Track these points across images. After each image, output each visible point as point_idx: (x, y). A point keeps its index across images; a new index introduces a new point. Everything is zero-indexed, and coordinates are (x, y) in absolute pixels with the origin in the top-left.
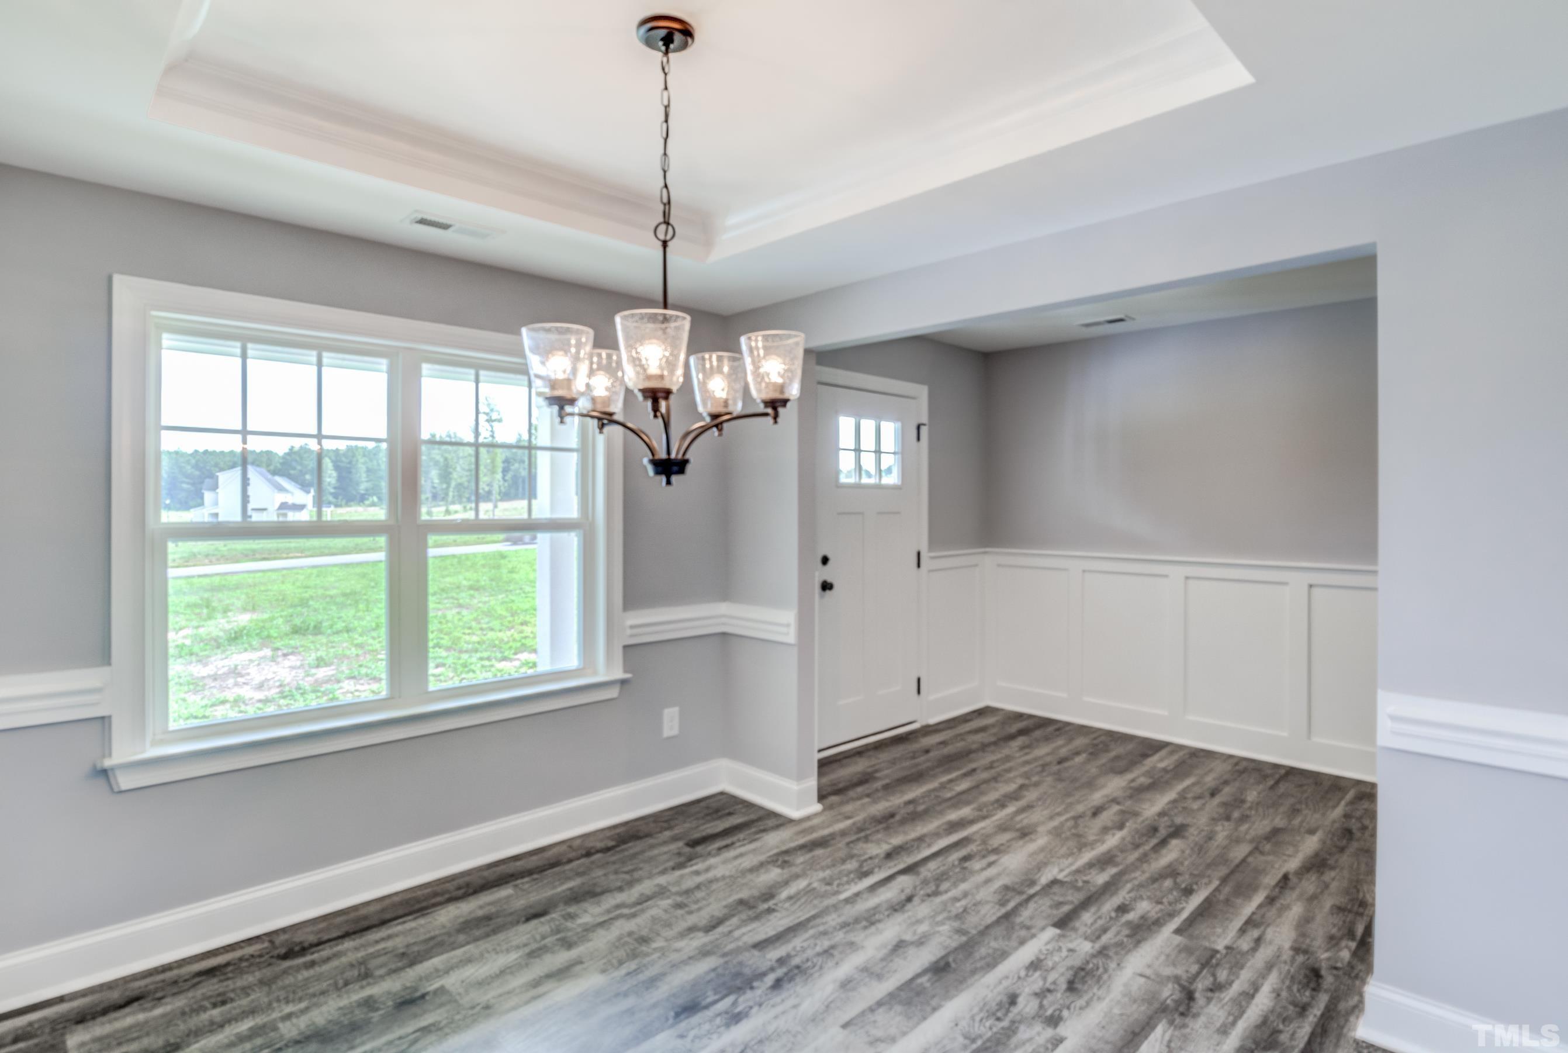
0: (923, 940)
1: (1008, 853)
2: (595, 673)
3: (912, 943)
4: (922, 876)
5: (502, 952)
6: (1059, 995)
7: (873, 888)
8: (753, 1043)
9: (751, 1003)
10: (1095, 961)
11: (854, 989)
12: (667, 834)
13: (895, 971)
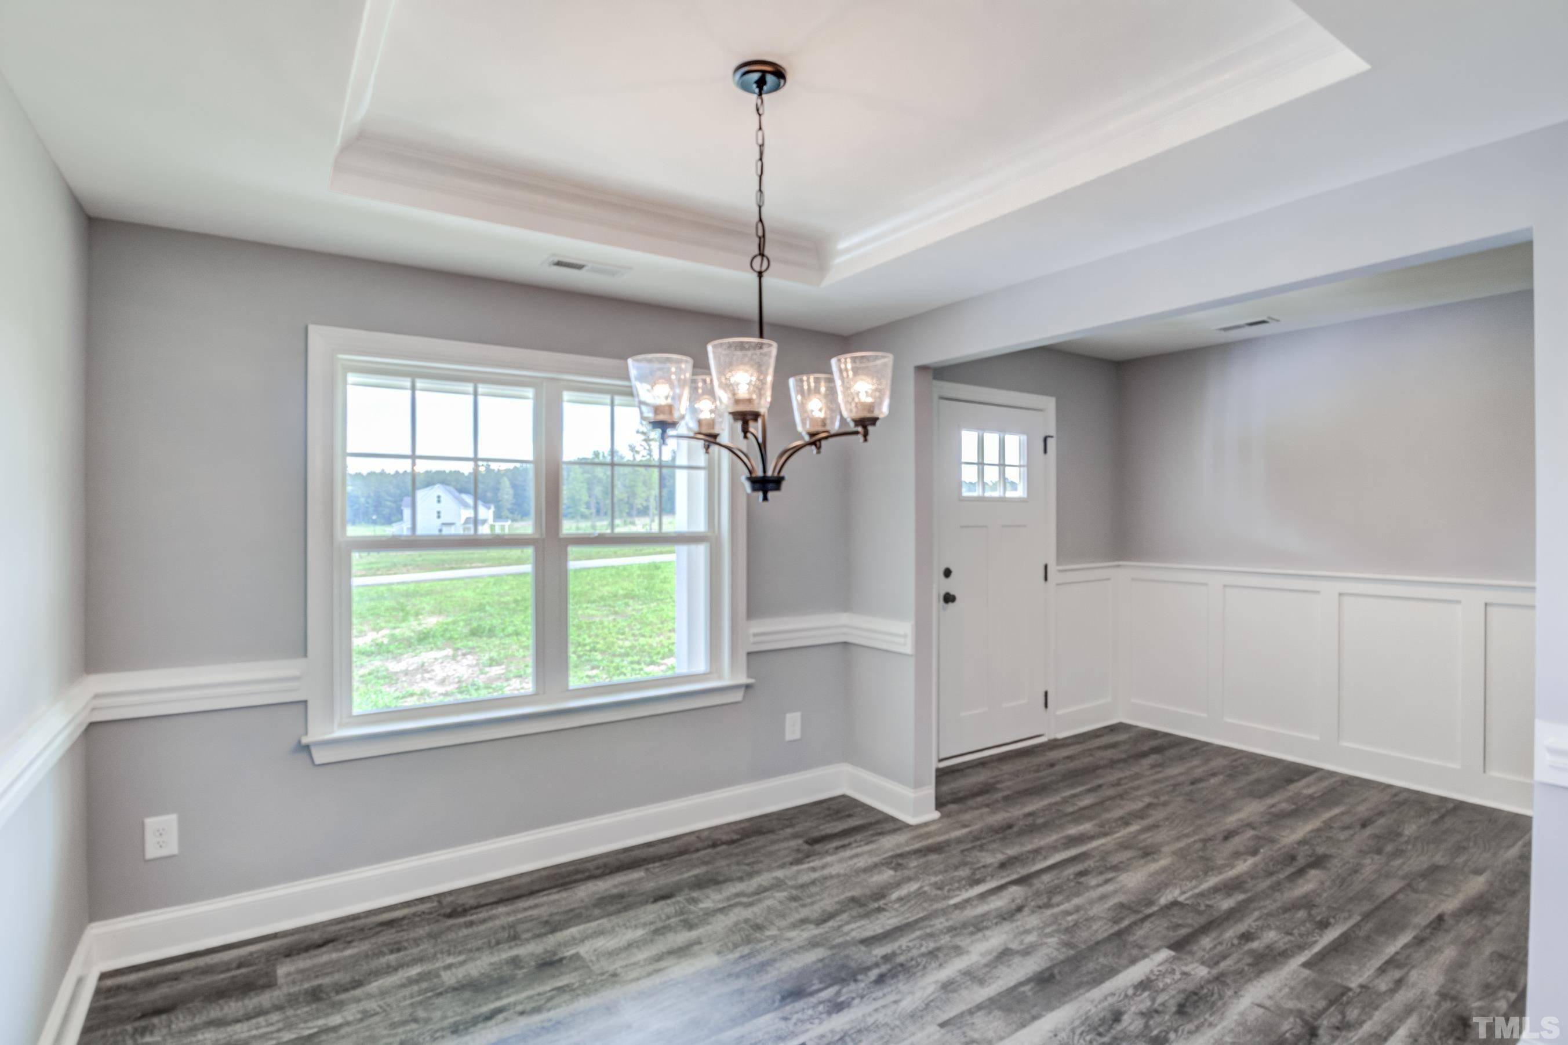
0: (1030, 950)
1: (1127, 871)
2: (720, 677)
3: (1018, 952)
4: (1034, 888)
5: (631, 927)
6: (1167, 1017)
7: (983, 896)
8: (852, 1031)
9: (853, 995)
10: (1210, 987)
11: (954, 991)
12: (789, 831)
13: (998, 977)
